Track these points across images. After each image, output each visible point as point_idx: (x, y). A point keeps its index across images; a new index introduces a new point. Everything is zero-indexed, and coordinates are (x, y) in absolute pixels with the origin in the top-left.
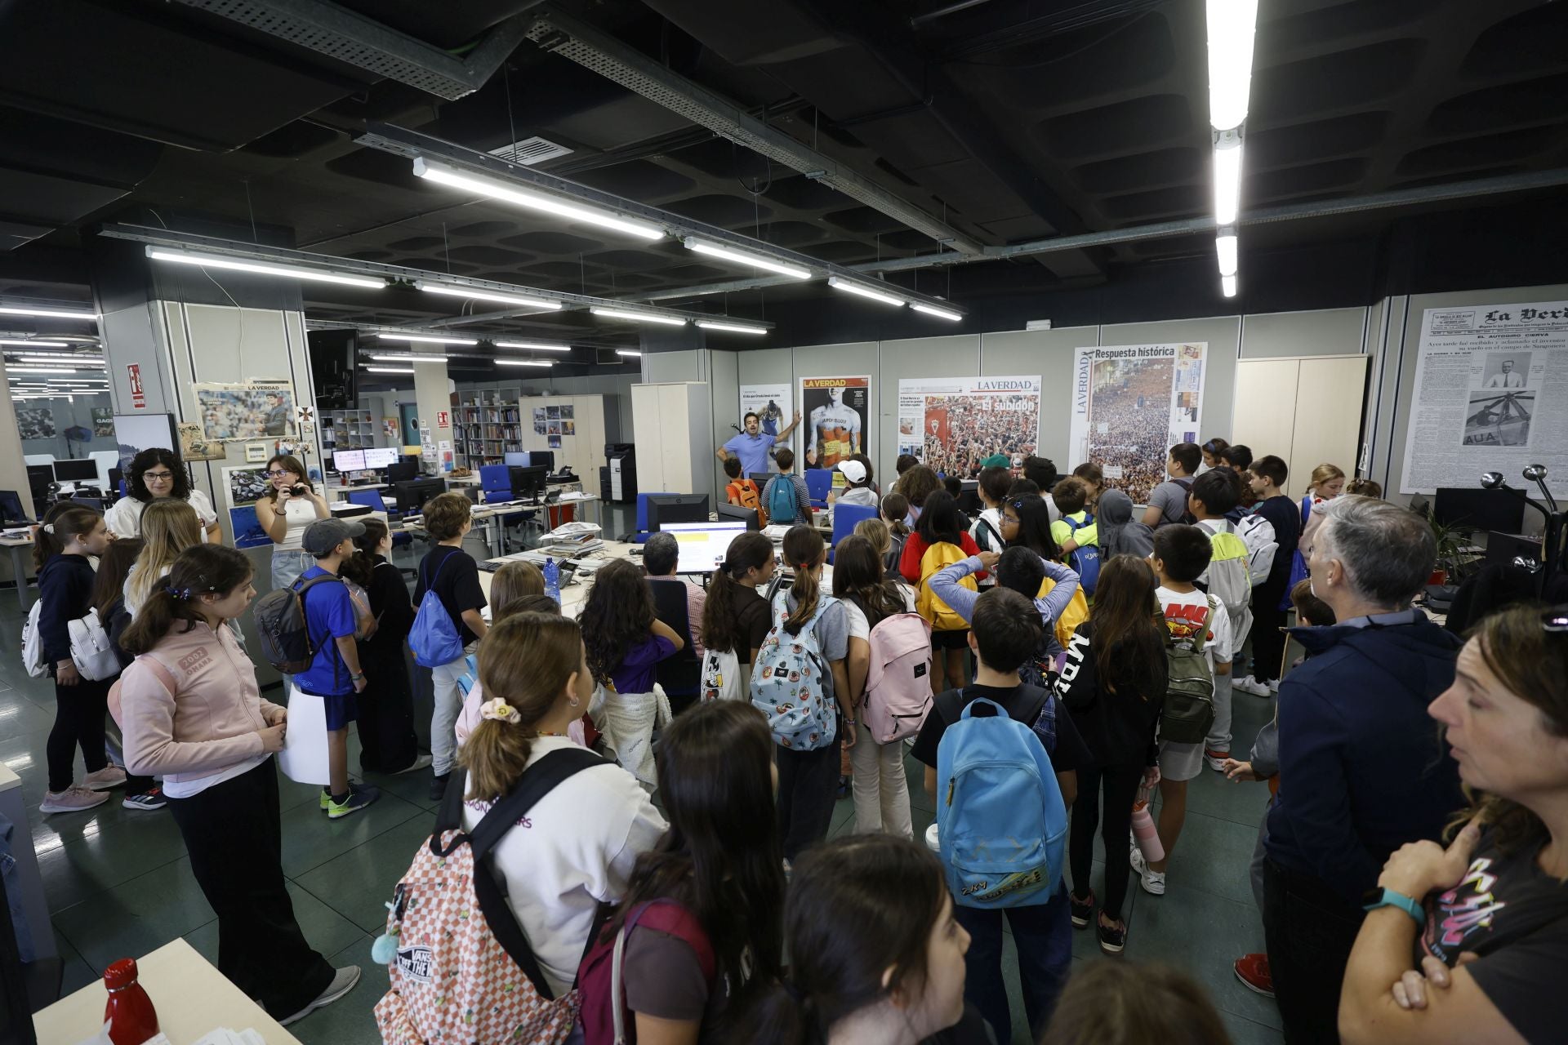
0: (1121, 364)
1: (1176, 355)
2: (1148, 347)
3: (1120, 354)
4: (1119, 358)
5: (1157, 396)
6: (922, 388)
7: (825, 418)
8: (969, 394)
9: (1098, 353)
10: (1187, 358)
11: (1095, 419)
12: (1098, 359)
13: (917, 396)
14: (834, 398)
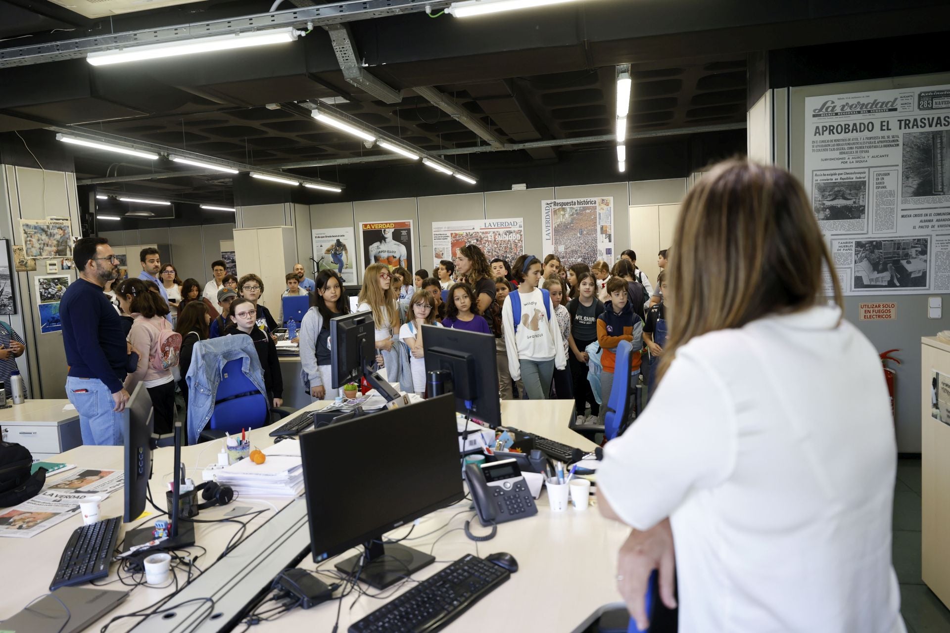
0: (568, 210)
1: (597, 205)
2: (582, 200)
3: (567, 204)
4: (567, 206)
5: (589, 228)
6: (448, 228)
7: (380, 250)
8: (479, 231)
9: (555, 204)
10: (603, 206)
11: (556, 243)
12: (555, 207)
13: (445, 233)
14: (386, 236)
